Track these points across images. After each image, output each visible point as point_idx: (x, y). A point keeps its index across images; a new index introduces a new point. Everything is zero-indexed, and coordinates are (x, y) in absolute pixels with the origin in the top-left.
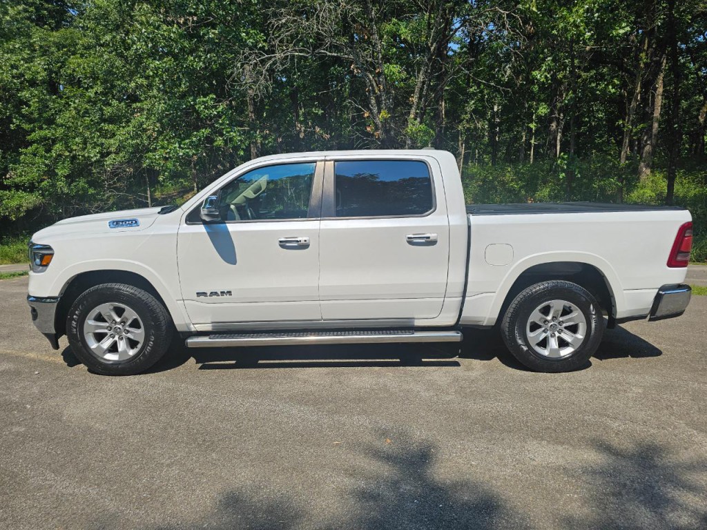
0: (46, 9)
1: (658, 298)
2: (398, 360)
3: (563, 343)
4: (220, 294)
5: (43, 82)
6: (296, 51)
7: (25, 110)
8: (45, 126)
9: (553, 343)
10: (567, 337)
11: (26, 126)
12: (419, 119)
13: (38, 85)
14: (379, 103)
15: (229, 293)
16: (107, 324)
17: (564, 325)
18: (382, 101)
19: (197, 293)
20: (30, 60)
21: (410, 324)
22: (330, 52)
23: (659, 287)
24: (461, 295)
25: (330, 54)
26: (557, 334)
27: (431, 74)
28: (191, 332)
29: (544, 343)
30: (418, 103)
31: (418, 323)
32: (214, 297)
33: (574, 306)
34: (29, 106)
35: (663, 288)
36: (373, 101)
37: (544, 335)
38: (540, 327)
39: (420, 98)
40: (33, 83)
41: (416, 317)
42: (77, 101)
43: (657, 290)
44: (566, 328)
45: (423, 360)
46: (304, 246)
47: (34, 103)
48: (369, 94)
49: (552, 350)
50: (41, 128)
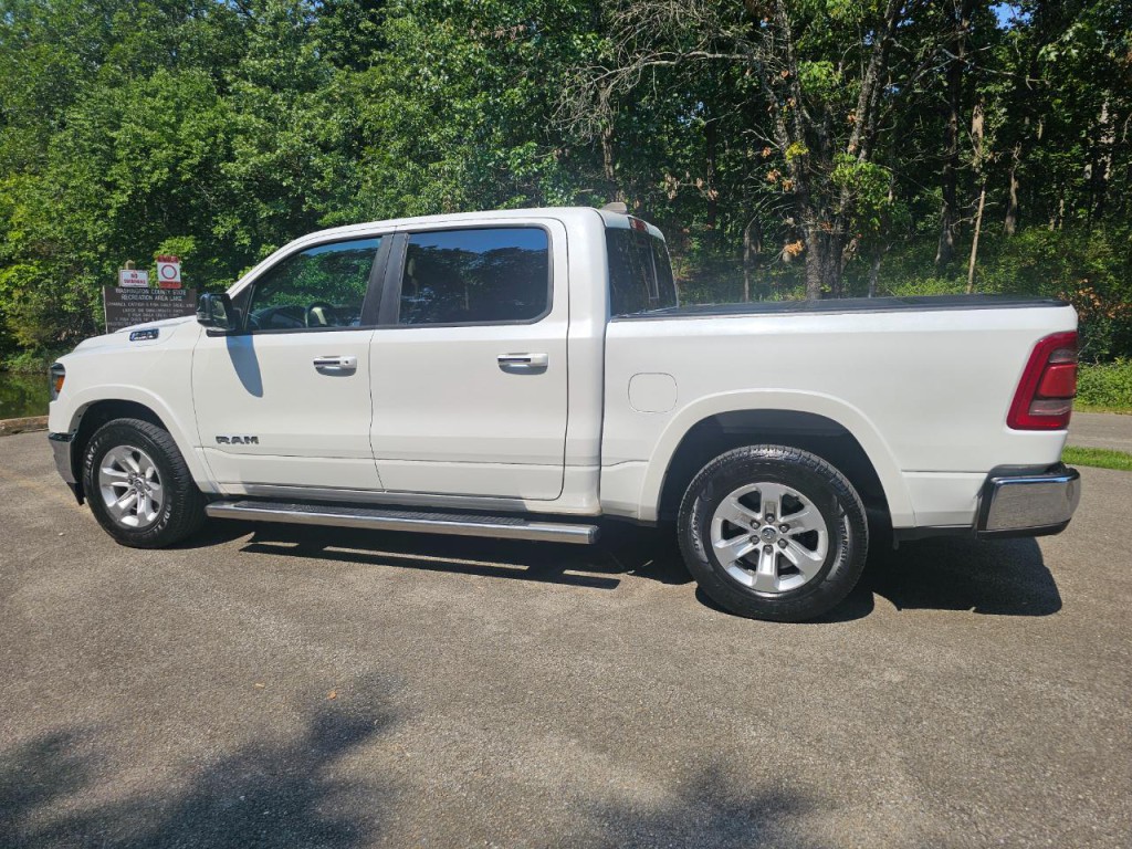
0: (358, 43)
1: (988, 491)
2: (526, 568)
3: (784, 568)
4: (243, 440)
5: (338, 145)
6: (656, 58)
7: (317, 184)
8: (339, 206)
9: (767, 566)
10: (793, 554)
11: (319, 207)
12: (864, 152)
13: (333, 149)
14: (790, 129)
15: (254, 439)
16: (125, 475)
17: (790, 532)
18: (795, 125)
19: (217, 438)
20: (326, 115)
21: (520, 508)
22: (711, 53)
23: (989, 469)
24: (597, 463)
25: (711, 56)
26: (776, 548)
27: (883, 68)
28: (221, 495)
29: (749, 563)
30: (865, 123)
31: (532, 506)
32: (238, 444)
33: (804, 499)
34: (322, 179)
35: (997, 472)
36: (780, 129)
37: (749, 548)
38: (742, 531)
39: (866, 114)
40: (326, 148)
41: (523, 495)
42: (375, 167)
43: (985, 476)
44: (795, 537)
45: (567, 572)
46: (348, 371)
47: (329, 173)
48: (774, 116)
49: (763, 578)
50: (335, 209)
